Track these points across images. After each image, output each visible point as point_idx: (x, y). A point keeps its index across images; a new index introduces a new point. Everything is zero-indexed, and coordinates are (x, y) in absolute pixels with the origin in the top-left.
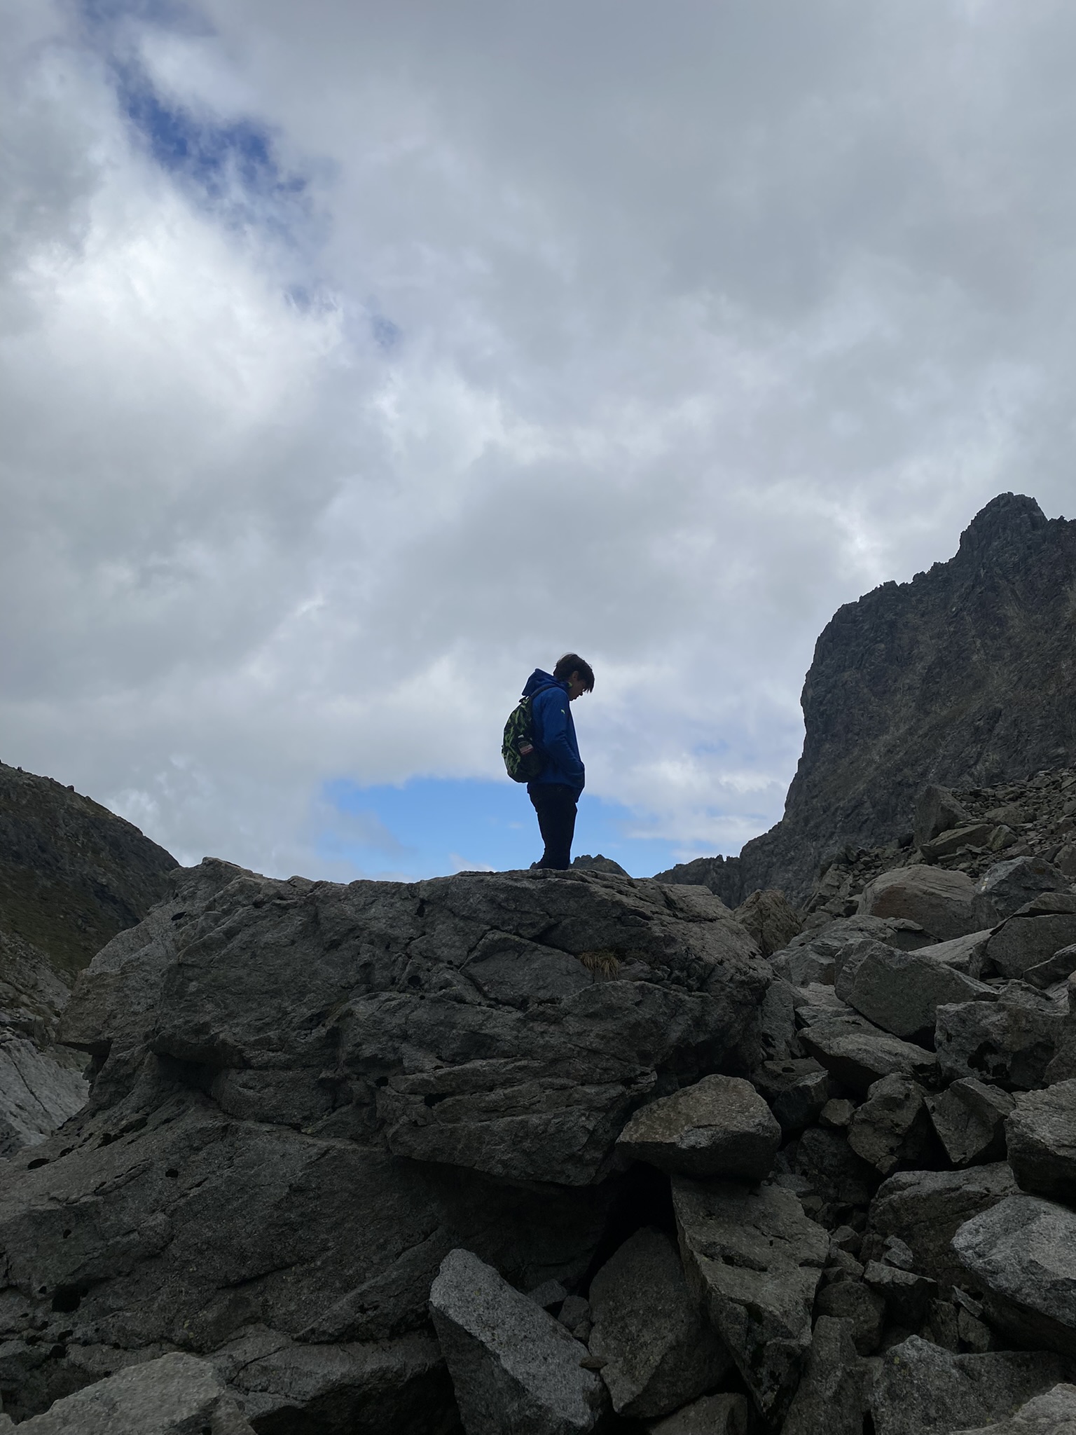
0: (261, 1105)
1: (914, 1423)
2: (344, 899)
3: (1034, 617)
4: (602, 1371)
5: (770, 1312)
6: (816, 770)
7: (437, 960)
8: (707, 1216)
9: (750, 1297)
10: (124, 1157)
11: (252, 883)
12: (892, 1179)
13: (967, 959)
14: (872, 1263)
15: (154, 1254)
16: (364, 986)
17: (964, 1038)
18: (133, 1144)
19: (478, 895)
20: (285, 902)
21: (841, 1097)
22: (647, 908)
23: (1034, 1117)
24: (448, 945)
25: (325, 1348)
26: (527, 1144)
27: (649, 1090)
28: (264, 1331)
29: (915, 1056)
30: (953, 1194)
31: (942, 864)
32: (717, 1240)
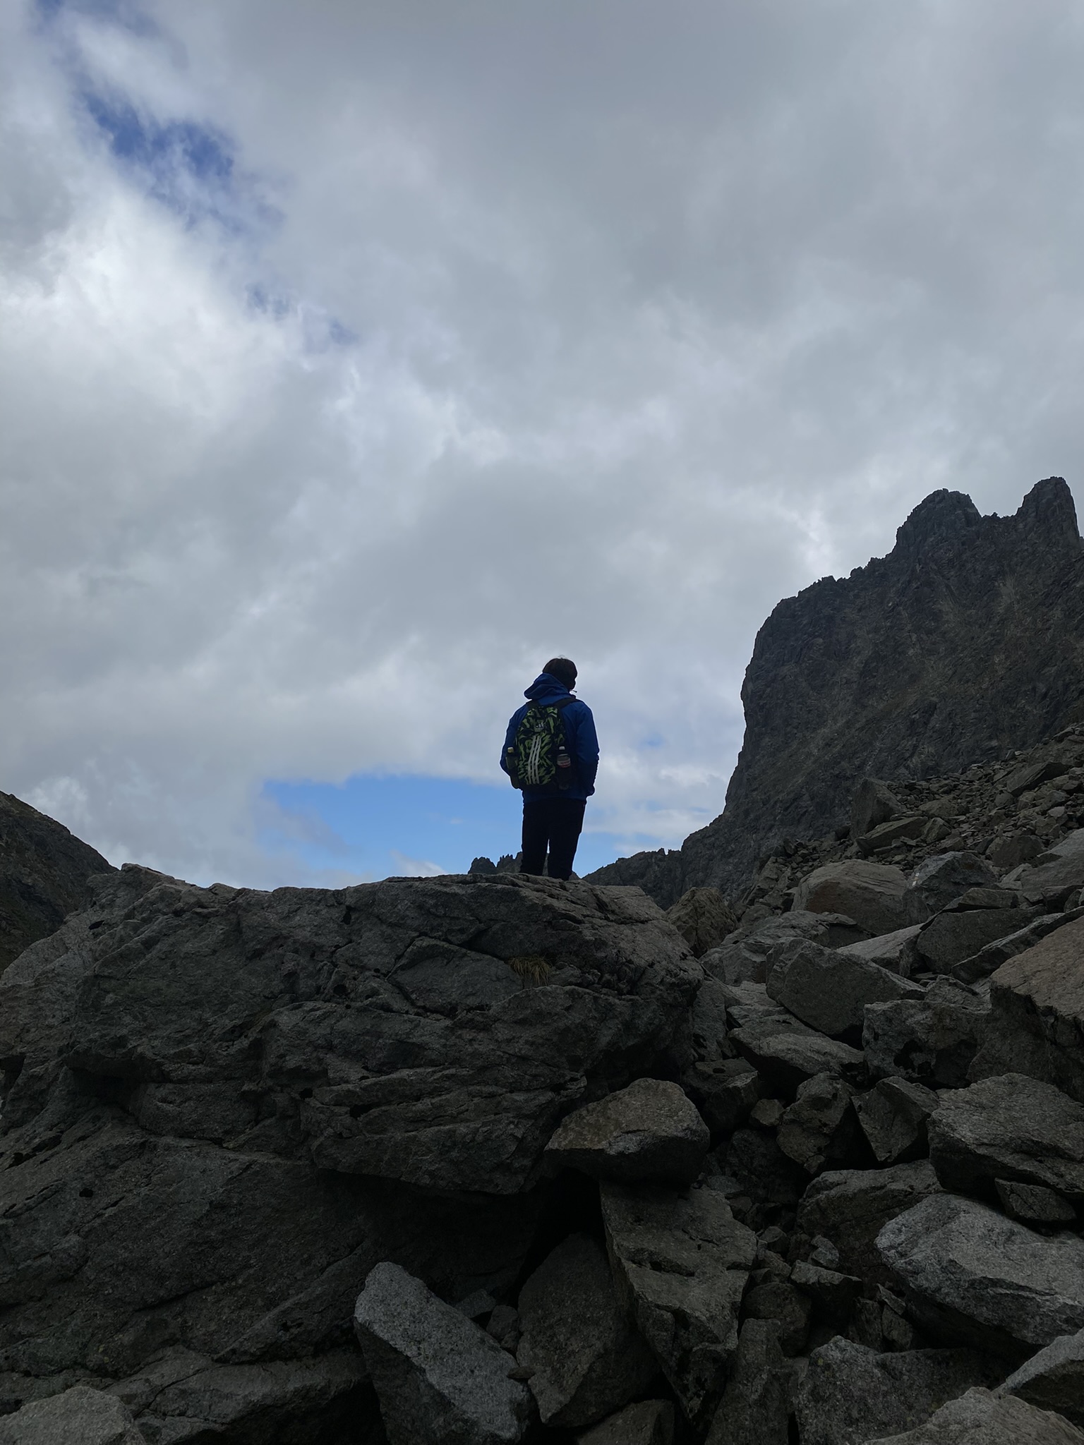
0: (181, 1119)
1: (837, 1425)
2: (268, 907)
3: (969, 612)
4: (529, 1382)
5: (696, 1317)
6: (756, 763)
7: (363, 968)
8: (636, 1221)
9: (677, 1303)
10: (36, 1177)
11: (172, 890)
12: (819, 1179)
13: (897, 954)
14: (799, 1264)
15: (67, 1277)
16: (287, 997)
17: (891, 1037)
18: (46, 1163)
19: (406, 902)
20: (205, 911)
21: (771, 1097)
22: (577, 911)
23: (955, 1116)
24: (374, 952)
25: (246, 1368)
26: (454, 1154)
27: (578, 1096)
28: (182, 1353)
29: (844, 1055)
30: (878, 1193)
31: (878, 857)
32: (646, 1245)
